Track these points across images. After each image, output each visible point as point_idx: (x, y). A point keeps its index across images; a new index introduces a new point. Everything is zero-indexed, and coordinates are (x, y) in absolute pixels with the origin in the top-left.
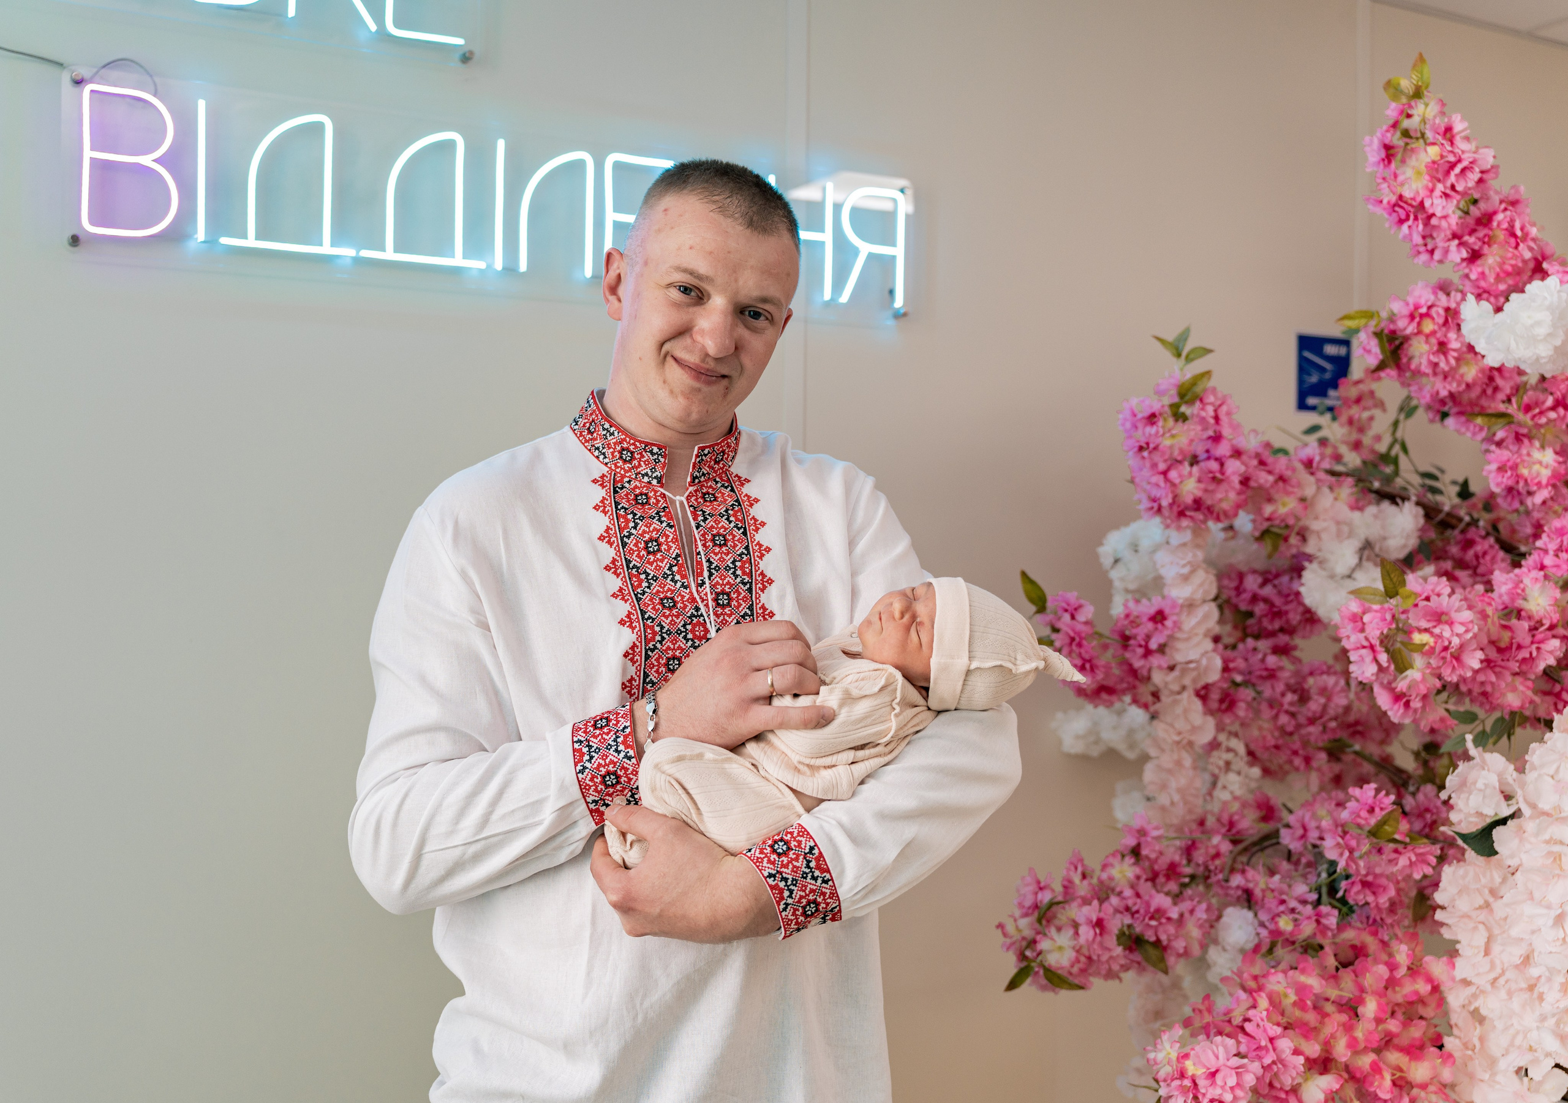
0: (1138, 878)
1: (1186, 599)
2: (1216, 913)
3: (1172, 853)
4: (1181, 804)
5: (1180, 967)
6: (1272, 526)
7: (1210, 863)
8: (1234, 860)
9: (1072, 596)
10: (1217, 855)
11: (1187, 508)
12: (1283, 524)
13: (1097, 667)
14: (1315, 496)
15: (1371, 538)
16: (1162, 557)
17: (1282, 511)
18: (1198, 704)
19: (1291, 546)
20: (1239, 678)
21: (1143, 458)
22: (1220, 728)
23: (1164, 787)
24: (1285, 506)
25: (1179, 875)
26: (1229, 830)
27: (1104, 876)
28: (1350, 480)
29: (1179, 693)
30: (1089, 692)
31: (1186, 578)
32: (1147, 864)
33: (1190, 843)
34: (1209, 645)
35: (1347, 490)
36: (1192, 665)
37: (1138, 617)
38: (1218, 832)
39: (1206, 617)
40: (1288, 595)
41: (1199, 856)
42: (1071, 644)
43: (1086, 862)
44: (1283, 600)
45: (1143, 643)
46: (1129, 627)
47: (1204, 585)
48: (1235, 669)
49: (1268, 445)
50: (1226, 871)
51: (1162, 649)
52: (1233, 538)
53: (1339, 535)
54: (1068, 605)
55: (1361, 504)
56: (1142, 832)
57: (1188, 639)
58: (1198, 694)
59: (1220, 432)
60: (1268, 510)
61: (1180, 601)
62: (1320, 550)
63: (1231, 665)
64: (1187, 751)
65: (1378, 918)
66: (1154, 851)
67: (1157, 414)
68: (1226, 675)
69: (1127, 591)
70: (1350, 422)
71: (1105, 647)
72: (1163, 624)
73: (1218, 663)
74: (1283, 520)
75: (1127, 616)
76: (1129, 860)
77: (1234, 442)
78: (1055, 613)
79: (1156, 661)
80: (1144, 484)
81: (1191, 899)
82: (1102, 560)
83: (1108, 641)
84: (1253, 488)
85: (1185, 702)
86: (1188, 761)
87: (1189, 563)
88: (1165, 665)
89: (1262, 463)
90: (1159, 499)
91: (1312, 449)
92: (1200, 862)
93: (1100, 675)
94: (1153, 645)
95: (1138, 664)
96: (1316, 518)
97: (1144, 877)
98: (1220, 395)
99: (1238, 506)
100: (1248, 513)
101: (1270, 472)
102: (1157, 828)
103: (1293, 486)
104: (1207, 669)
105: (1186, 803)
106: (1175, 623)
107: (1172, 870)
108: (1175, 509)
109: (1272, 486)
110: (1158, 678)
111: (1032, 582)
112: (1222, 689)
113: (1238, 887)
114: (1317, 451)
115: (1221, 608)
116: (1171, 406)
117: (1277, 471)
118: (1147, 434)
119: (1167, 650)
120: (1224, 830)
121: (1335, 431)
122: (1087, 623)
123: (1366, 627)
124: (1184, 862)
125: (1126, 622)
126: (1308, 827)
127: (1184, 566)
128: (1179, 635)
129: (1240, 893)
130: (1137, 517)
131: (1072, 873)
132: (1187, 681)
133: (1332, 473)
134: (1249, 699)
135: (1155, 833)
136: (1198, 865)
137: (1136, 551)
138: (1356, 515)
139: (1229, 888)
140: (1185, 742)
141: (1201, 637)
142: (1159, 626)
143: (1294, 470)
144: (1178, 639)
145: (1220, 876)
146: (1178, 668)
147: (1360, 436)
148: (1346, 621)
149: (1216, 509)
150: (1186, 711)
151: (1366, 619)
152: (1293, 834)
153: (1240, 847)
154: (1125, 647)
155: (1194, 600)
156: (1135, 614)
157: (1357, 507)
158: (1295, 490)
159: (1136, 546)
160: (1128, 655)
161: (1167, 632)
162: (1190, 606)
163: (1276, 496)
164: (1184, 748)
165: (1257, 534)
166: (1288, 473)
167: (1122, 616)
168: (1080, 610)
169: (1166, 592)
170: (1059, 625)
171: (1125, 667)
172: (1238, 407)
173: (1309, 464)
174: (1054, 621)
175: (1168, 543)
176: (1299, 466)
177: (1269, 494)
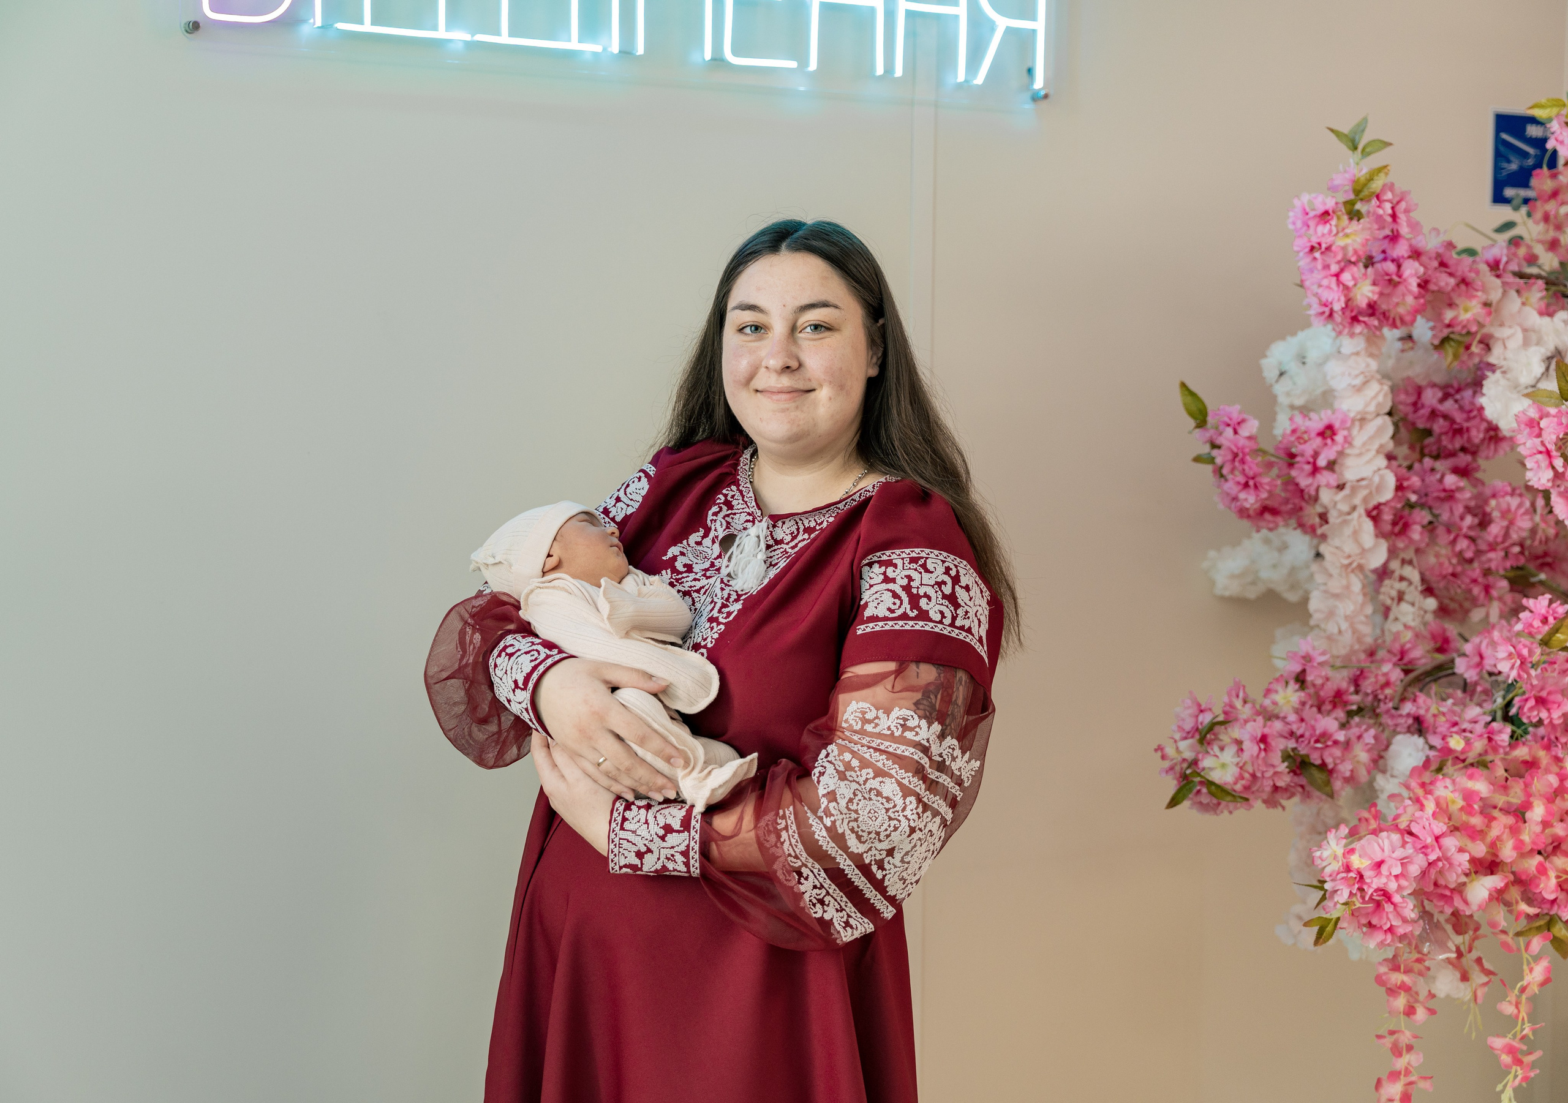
0: (1303, 704)
1: (1359, 413)
2: (1385, 743)
3: (1340, 679)
4: (1350, 632)
5: (1345, 793)
6: (1453, 333)
7: (1379, 692)
8: (1405, 690)
9: (1235, 411)
10: (1387, 684)
11: (1361, 313)
12: (1464, 332)
13: (1261, 484)
14: (1500, 301)
15: (1561, 347)
16: (1334, 368)
17: (1465, 316)
18: (1368, 525)
19: (1472, 354)
20: (1413, 498)
21: (1315, 259)
22: (1392, 552)
23: (1331, 614)
24: (1468, 311)
25: (1346, 703)
26: (1401, 659)
27: (1267, 702)
28: (1540, 282)
29: (1349, 514)
30: (1251, 512)
31: (1359, 389)
32: (1311, 691)
33: (1358, 673)
34: (1382, 462)
35: (1537, 293)
36: (1364, 483)
37: (1306, 432)
38: (1389, 661)
39: (1380, 430)
40: (1471, 411)
41: (1368, 686)
42: (1234, 460)
43: (1247, 690)
44: (1465, 416)
45: (1311, 460)
46: (1296, 443)
47: (1378, 396)
48: (1408, 488)
49: (1450, 245)
50: (1396, 700)
51: (1331, 466)
52: (1412, 348)
53: (1526, 343)
54: (1231, 419)
55: (1551, 309)
56: (1307, 658)
57: (1360, 455)
58: (1369, 514)
59: (1397, 231)
60: (1449, 315)
61: (1352, 415)
62: (1505, 359)
63: (1405, 484)
64: (1356, 575)
65: (1553, 737)
66: (1320, 676)
67: (1331, 212)
68: (1400, 494)
69: (1292, 407)
70: (1546, 218)
71: (1270, 465)
72: (1333, 440)
73: (1391, 481)
74: (1464, 327)
75: (1294, 431)
76: (1293, 686)
77: (1414, 242)
78: (1217, 428)
79: (1325, 478)
80: (1315, 288)
81: (1358, 725)
82: (1266, 374)
83: (1273, 459)
84: (1433, 292)
85: (1355, 522)
86: (1356, 585)
87: (1362, 373)
88: (1335, 484)
89: (1443, 264)
90: (1331, 303)
91: (1499, 248)
92: (1369, 691)
93: (1264, 495)
94: (1322, 462)
95: (1304, 482)
96: (1502, 325)
97: (1310, 703)
98: (1398, 191)
99: (1416, 311)
100: (1428, 320)
101: (1451, 275)
102: (1323, 653)
103: (1477, 290)
104: (1379, 488)
105: (1355, 631)
106: (1345, 438)
107: (1338, 697)
108: (1348, 314)
109: (1453, 290)
110: (1326, 496)
111: (1192, 394)
112: (1395, 508)
113: (1408, 715)
114: (1505, 251)
115: (1396, 425)
116: (1345, 203)
117: (1459, 273)
118: (1319, 234)
119: (1337, 467)
120: (1395, 659)
121: (1530, 229)
122: (1250, 438)
123: (1543, 433)
124: (1352, 689)
125: (1293, 439)
126: (1485, 655)
127: (1357, 376)
128: (1348, 451)
129: (1410, 721)
130: (1307, 325)
131: (1234, 699)
132: (1357, 500)
133: (1521, 275)
134: (1425, 521)
135: (1322, 659)
136: (1367, 694)
137: (1304, 363)
138: (1546, 320)
139: (1401, 716)
140: (1355, 565)
141: (1373, 453)
142: (1329, 441)
143: (1477, 272)
144: (1348, 455)
145: (1390, 705)
146: (1348, 486)
147: (1557, 234)
148: (1523, 426)
149: (1392, 315)
150: (1355, 533)
151: (1543, 424)
152: (1468, 662)
153: (1412, 675)
154: (1291, 465)
155: (1366, 413)
156: (1303, 429)
157: (1548, 312)
158: (1479, 294)
159: (1304, 357)
160: (1294, 473)
161: (1338, 448)
162: (1363, 420)
163: (1457, 301)
164: (1353, 571)
165: (1436, 342)
166: (1471, 276)
167: (1288, 432)
168: (1243, 425)
169: (1336, 405)
170: (1220, 440)
171: (1291, 487)
172: (1417, 205)
173: (1495, 266)
174: (1215, 437)
175: (1339, 352)
176: (1484, 268)
177: (1450, 298)
